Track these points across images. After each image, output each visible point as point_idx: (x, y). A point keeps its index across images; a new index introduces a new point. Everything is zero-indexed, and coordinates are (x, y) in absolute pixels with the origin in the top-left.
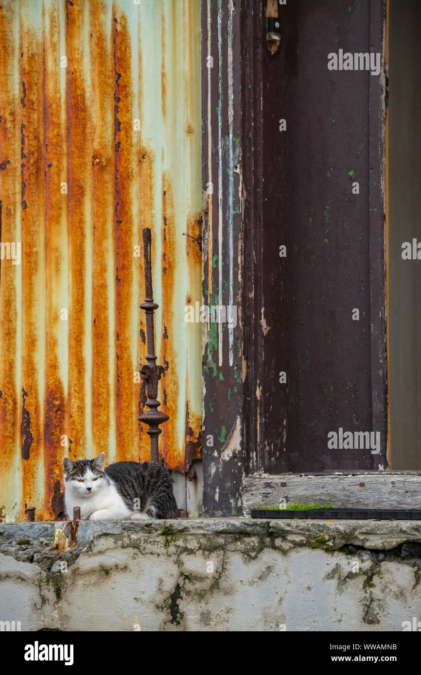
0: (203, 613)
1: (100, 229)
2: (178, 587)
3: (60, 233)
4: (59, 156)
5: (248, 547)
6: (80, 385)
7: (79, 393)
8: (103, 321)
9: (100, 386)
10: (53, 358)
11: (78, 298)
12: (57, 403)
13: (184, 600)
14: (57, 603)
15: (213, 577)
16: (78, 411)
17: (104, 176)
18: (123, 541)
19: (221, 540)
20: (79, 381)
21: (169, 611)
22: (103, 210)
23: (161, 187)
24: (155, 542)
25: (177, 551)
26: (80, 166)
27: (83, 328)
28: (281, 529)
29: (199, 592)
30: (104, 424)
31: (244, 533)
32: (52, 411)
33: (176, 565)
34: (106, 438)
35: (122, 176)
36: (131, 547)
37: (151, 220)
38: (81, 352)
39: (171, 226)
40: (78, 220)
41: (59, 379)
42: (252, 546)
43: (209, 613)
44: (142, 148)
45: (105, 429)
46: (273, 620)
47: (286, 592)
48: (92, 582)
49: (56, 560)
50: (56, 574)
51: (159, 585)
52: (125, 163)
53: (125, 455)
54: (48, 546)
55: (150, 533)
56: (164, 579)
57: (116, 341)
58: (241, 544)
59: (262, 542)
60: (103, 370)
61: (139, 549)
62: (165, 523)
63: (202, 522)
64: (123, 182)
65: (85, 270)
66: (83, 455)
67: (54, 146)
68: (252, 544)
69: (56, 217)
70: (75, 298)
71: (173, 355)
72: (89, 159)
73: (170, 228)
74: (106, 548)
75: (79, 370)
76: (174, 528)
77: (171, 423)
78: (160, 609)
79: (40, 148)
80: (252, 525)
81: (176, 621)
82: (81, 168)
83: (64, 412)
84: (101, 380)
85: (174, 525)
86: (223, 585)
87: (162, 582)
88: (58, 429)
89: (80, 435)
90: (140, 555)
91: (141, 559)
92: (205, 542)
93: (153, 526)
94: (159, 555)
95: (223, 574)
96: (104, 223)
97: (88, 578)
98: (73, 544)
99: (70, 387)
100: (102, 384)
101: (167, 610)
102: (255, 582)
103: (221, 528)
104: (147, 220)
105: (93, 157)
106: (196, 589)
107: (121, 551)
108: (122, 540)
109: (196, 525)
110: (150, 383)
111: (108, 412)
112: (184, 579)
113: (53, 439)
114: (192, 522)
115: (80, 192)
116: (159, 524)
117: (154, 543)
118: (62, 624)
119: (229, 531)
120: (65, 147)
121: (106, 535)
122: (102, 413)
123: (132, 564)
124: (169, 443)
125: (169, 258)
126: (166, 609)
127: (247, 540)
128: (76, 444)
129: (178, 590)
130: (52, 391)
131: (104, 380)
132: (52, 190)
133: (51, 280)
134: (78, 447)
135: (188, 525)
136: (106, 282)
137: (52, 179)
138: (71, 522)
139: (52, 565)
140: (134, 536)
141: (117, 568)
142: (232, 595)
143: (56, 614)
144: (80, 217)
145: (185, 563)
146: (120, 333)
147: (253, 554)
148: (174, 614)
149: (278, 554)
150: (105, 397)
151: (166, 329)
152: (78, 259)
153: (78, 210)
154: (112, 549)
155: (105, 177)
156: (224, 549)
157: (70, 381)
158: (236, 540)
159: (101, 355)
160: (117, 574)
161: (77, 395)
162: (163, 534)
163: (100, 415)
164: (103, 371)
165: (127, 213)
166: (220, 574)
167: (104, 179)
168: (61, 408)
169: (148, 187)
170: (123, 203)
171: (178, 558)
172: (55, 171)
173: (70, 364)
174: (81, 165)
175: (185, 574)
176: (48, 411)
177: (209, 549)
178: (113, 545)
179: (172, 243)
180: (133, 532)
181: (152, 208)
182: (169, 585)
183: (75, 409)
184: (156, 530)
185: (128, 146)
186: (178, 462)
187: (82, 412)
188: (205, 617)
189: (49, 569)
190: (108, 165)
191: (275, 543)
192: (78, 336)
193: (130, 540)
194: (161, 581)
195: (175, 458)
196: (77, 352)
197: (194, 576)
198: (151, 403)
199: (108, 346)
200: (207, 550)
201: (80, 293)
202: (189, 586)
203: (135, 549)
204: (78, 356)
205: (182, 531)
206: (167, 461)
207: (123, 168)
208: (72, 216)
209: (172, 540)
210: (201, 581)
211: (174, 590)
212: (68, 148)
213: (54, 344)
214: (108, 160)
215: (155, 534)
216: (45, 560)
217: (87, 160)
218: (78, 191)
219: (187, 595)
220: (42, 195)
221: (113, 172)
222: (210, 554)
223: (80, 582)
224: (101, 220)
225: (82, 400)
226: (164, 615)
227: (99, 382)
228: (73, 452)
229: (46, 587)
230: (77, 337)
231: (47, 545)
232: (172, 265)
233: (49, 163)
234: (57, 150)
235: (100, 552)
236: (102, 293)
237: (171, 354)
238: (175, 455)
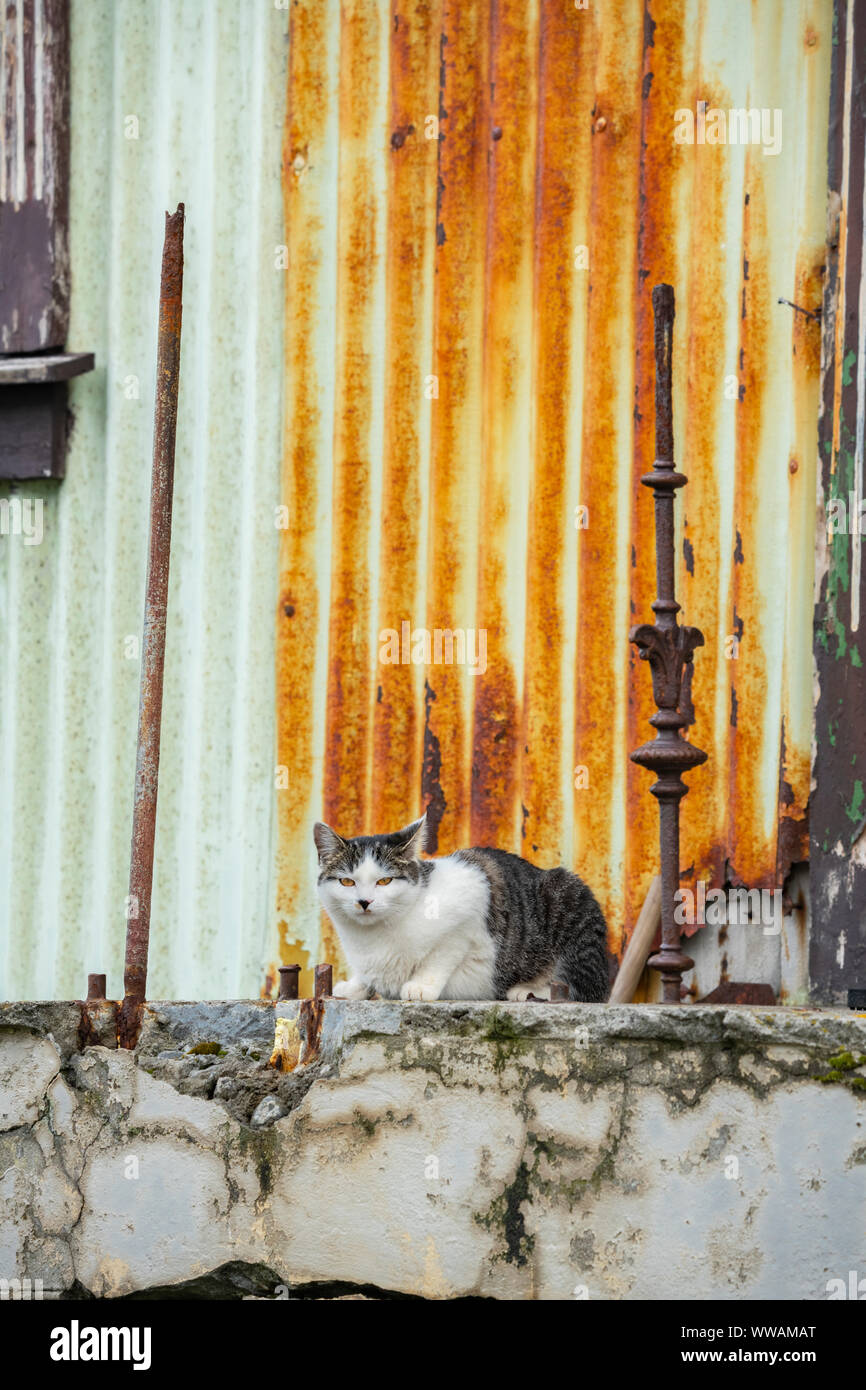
0: (578, 1239)
1: (603, 292)
2: (523, 1172)
3: (517, 303)
4: (519, 110)
5: (680, 1076)
6: (548, 674)
7: (546, 695)
8: (604, 520)
9: (594, 679)
10: (492, 608)
11: (549, 463)
12: (499, 718)
13: (535, 1204)
14: (262, 1199)
15: (601, 1150)
16: (544, 740)
17: (615, 160)
18: (404, 1052)
19: (618, 1057)
20: (547, 665)
21: (503, 1230)
22: (611, 243)
23: (741, 185)
24: (473, 1055)
25: (521, 1080)
26: (563, 136)
27: (559, 537)
28: (751, 1033)
29: (569, 1185)
30: (600, 771)
31: (668, 1041)
32: (487, 736)
33: (520, 1115)
34: (605, 806)
35: (653, 159)
36: (423, 1067)
37: (717, 268)
38: (554, 594)
39: (757, 283)
40: (555, 271)
41: (505, 661)
42: (688, 1074)
43: (590, 1239)
44: (701, 86)
45: (602, 783)
46: (732, 1263)
47: (763, 1193)
48: (338, 1152)
49: (266, 1095)
50: (261, 1128)
51: (483, 1165)
52: (663, 123)
53: (645, 847)
54: (258, 1059)
55: (463, 1033)
56: (492, 1150)
57: (630, 570)
58: (664, 1067)
59: (709, 1064)
60: (600, 638)
61: (439, 1073)
62: (496, 1009)
63: (580, 1011)
64: (657, 173)
65: (568, 393)
66: (553, 846)
67: (510, 88)
68: (688, 1069)
69: (507, 264)
70: (543, 461)
71: (754, 602)
72: (584, 119)
73: (755, 287)
74: (367, 1068)
75: (549, 637)
76: (515, 1023)
77: (746, 771)
78: (483, 1225)
79: (480, 93)
80: (686, 1021)
81: (518, 1257)
82: (565, 140)
83: (514, 739)
84: (595, 663)
85: (515, 1016)
86: (623, 1169)
87: (489, 1156)
88: (501, 782)
89: (548, 797)
90: (441, 1087)
91: (442, 1095)
92: (584, 1061)
93: (471, 1016)
94: (481, 1089)
95: (623, 1141)
96: (612, 278)
97: (327, 1142)
98: (311, 1057)
99: (527, 680)
100: (596, 673)
101: (498, 1227)
102: (693, 1165)
103: (616, 1026)
104: (706, 269)
105: (593, 113)
106: (563, 1178)
107: (399, 1076)
108: (401, 1049)
109: (566, 1017)
110: (661, 669)
111: (611, 743)
112: (537, 1152)
113: (490, 805)
114: (557, 1009)
115: (561, 200)
116: (483, 1013)
117: (472, 1059)
118: (272, 1254)
119: (635, 1034)
120: (533, 88)
121: (367, 1035)
122: (595, 745)
123: (424, 1111)
124: (741, 820)
125: (752, 362)
126: (496, 1224)
127: (676, 1057)
128: (538, 818)
129: (524, 1177)
130: (487, 689)
131: (601, 664)
132: (500, 197)
133: (491, 418)
134: (543, 825)
135: (547, 1017)
136: (612, 423)
137: (501, 168)
138: (310, 1002)
139: (254, 1105)
140: (429, 1042)
141: (391, 1120)
142: (641, 1195)
143: (258, 1228)
144: (561, 262)
145: (539, 1111)
146: (639, 549)
147: (690, 1094)
148: (513, 1237)
149: (745, 1095)
150: (603, 707)
151: (739, 541)
152: (553, 367)
153: (556, 246)
154: (381, 1072)
155: (619, 162)
156: (626, 1078)
157: (527, 665)
158: (654, 1056)
159: (597, 601)
160: (391, 1132)
161: (541, 699)
162: (492, 1037)
163: (590, 749)
164: (601, 642)
165: (663, 250)
166: (616, 1141)
167: (616, 166)
168: (507, 731)
169: (713, 185)
170: (654, 226)
171: (525, 1097)
172: (508, 150)
173: (529, 624)
174: (566, 133)
175: (539, 1139)
176: (479, 736)
177: (593, 1077)
178: (382, 1063)
179: (760, 323)
180: (428, 1029)
181: (720, 238)
182: (503, 1168)
183: (537, 733)
184: (478, 1028)
185: (671, 84)
186: (761, 869)
187: (553, 741)
188: (582, 1252)
189: (249, 1116)
190: (626, 133)
191: (740, 1066)
192: (547, 554)
193: (420, 1049)
194: (486, 1156)
195: (755, 859)
196: (544, 595)
197: (558, 1145)
198: (660, 719)
199: (613, 580)
200: (589, 1081)
201: (554, 451)
202: (547, 1170)
203: (431, 1073)
204: (546, 603)
205: (532, 1031)
206: (735, 864)
207: (657, 137)
208: (542, 261)
209: (512, 1053)
210: (574, 1158)
211: (514, 1179)
212: (540, 89)
213: (496, 575)
214: (627, 120)
215: (475, 1037)
216: (241, 1092)
217: (581, 120)
218: (556, 198)
219: (542, 1192)
220: (481, 209)
221: (637, 148)
222: (593, 1091)
223: (312, 1151)
224: (606, 269)
225: (554, 711)
226: (491, 1240)
227: (591, 668)
228: (529, 837)
229: (238, 1159)
230: (545, 559)
231: (256, 1056)
232: (757, 380)
233: (496, 129)
234: (514, 98)
235: (355, 1078)
236: (601, 448)
237: (750, 601)
238: (754, 850)
